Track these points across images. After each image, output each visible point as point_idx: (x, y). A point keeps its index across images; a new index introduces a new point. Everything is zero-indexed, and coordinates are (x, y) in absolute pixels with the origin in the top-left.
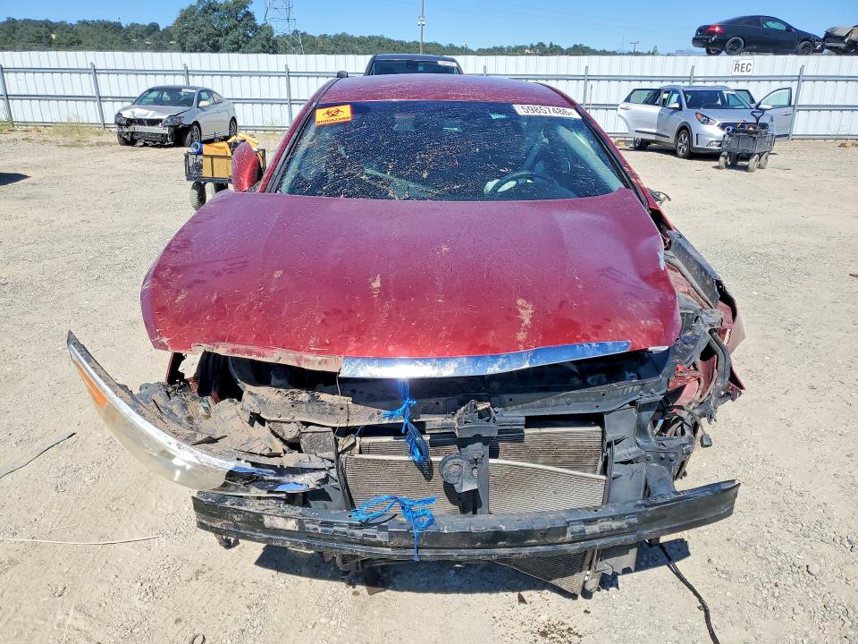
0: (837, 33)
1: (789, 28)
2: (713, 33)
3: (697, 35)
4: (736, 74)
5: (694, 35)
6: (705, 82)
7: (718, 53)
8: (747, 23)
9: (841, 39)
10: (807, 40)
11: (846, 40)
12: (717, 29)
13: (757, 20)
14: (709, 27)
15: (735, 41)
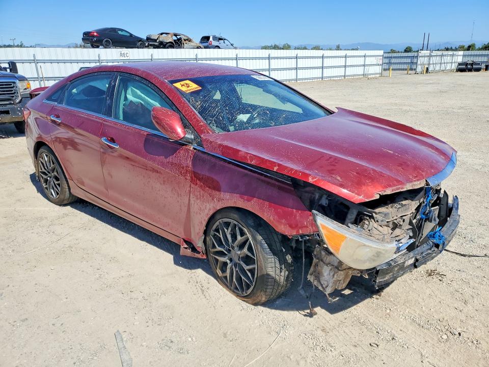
0: (152, 38)
1: (131, 35)
2: (94, 36)
3: (84, 36)
4: (122, 58)
5: (82, 37)
6: (107, 62)
7: (98, 47)
8: (110, 32)
9: (155, 41)
10: (141, 41)
11: (158, 41)
12: (95, 34)
13: (114, 30)
14: (90, 32)
15: (107, 41)
